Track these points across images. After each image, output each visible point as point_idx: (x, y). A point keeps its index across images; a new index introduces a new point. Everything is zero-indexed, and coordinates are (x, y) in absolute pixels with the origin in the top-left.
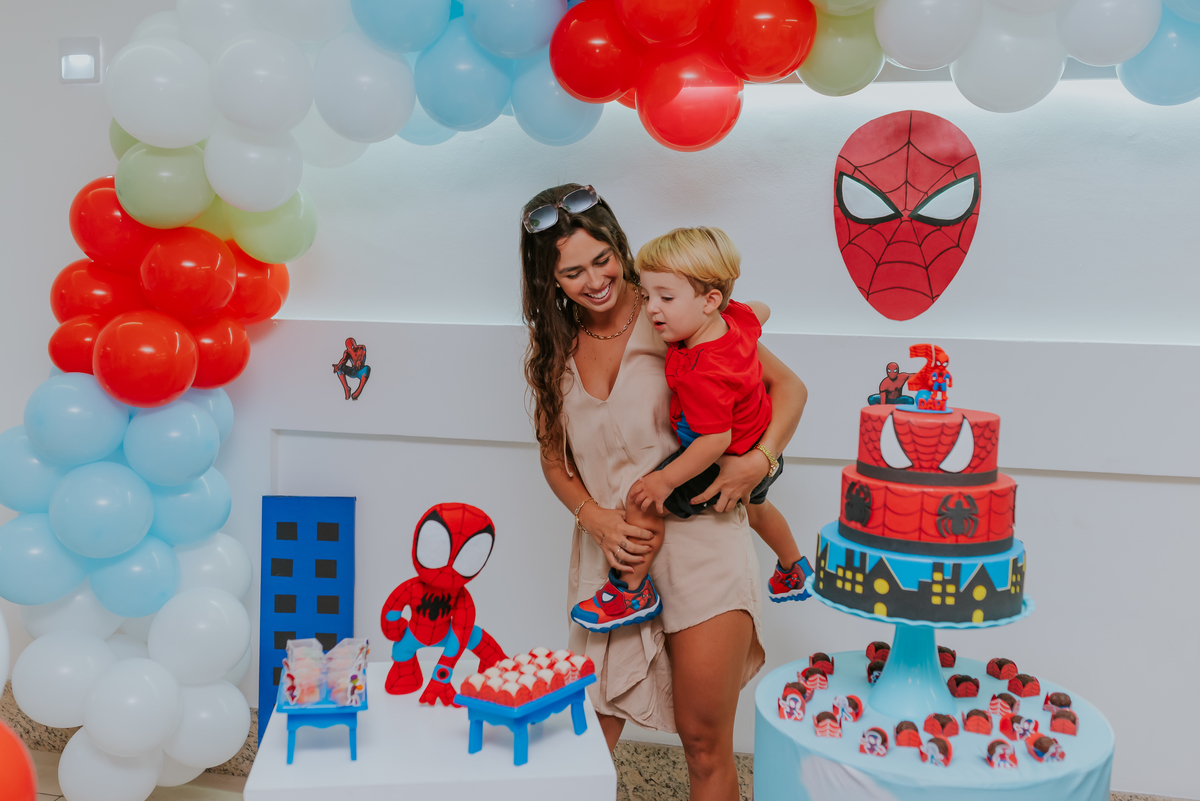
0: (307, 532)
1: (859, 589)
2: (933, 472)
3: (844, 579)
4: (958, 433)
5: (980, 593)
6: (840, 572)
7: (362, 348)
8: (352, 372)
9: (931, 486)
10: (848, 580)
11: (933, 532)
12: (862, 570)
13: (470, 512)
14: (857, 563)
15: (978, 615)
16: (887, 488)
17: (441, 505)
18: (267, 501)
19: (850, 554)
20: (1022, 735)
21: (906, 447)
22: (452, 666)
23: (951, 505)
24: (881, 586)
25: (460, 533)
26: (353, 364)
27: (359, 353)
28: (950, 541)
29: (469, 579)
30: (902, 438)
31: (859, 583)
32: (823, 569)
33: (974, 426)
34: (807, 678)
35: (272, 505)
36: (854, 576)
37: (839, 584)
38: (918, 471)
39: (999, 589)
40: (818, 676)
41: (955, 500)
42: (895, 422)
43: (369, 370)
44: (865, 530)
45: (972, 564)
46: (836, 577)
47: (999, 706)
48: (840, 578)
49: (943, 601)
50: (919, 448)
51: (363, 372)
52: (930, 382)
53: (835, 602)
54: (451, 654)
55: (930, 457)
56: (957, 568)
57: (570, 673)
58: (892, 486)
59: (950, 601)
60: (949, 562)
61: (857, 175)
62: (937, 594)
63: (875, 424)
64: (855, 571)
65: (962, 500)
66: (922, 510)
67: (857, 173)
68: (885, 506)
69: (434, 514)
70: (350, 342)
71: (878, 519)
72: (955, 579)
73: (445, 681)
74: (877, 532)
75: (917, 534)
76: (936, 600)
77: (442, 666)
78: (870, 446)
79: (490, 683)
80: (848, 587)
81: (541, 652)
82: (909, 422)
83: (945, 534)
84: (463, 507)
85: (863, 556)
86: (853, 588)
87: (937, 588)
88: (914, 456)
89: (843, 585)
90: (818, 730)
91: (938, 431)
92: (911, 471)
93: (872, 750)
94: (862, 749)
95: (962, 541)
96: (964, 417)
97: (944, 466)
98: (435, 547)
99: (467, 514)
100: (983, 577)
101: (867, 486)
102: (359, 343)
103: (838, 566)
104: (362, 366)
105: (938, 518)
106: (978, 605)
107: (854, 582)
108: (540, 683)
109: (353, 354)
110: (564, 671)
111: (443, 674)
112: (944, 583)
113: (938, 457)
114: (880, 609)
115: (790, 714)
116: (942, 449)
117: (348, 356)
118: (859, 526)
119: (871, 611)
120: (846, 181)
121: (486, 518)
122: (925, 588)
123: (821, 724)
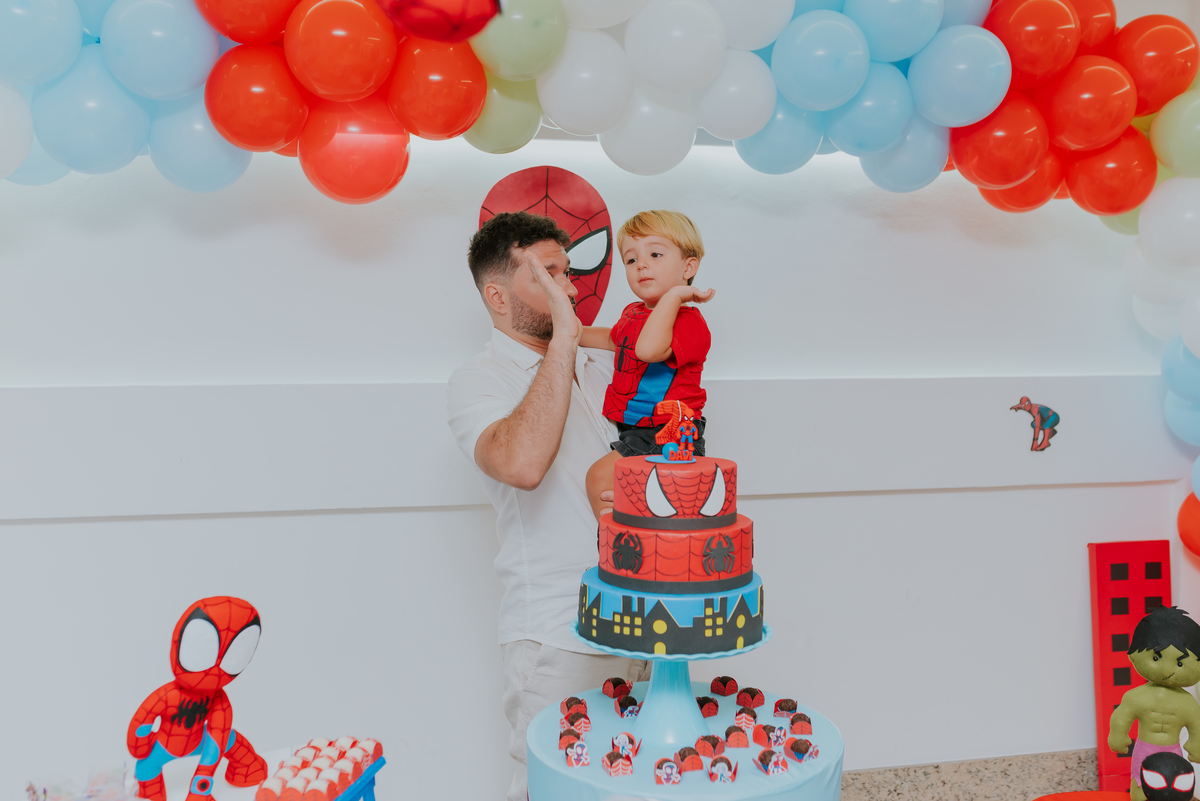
1: (638, 632)
2: (694, 517)
3: (622, 625)
4: (713, 481)
5: (741, 622)
6: (617, 619)
9: (695, 531)
10: (627, 625)
11: (700, 571)
12: (640, 613)
13: (237, 605)
14: (635, 608)
15: (740, 641)
16: (657, 535)
17: (203, 601)
19: (627, 601)
20: (775, 742)
21: (669, 496)
22: (212, 774)
23: (713, 546)
24: (660, 627)
25: (228, 629)
28: (714, 578)
29: (232, 677)
30: (665, 488)
31: (638, 627)
32: (597, 617)
33: (725, 473)
34: (572, 724)
36: (632, 621)
37: (617, 629)
38: (682, 518)
39: (753, 616)
40: (583, 719)
41: (716, 541)
42: (658, 475)
44: (636, 576)
45: (734, 596)
46: (613, 623)
47: (744, 719)
48: (617, 624)
49: (714, 632)
50: (682, 497)
52: (678, 435)
53: (614, 647)
54: (208, 762)
55: (692, 504)
56: (724, 601)
57: (365, 759)
58: (661, 534)
59: (719, 632)
60: (717, 597)
62: (709, 628)
63: (637, 477)
64: (633, 616)
65: (722, 539)
66: (690, 552)
68: (656, 552)
69: (197, 611)
71: (649, 565)
72: (723, 613)
73: (205, 793)
74: (650, 577)
75: (687, 574)
76: (708, 633)
77: (200, 777)
78: (634, 498)
79: (289, 785)
80: (627, 631)
81: (321, 743)
82: (671, 473)
83: (711, 573)
84: (229, 600)
85: (641, 601)
86: (632, 631)
87: (709, 622)
88: (677, 504)
89: (622, 630)
90: (612, 770)
91: (698, 480)
92: (675, 518)
93: (668, 779)
94: (659, 781)
95: (724, 576)
96: (717, 466)
97: (702, 512)
98: (200, 649)
99: (234, 607)
100: (743, 608)
101: (637, 535)
103: (614, 613)
105: (705, 559)
106: (739, 632)
107: (632, 626)
108: (343, 776)
110: (359, 759)
111: (204, 785)
112: (714, 617)
113: (698, 503)
114: (660, 648)
115: (578, 761)
116: (701, 496)
118: (630, 573)
119: (652, 651)
121: (252, 609)
122: (699, 623)
123: (614, 765)
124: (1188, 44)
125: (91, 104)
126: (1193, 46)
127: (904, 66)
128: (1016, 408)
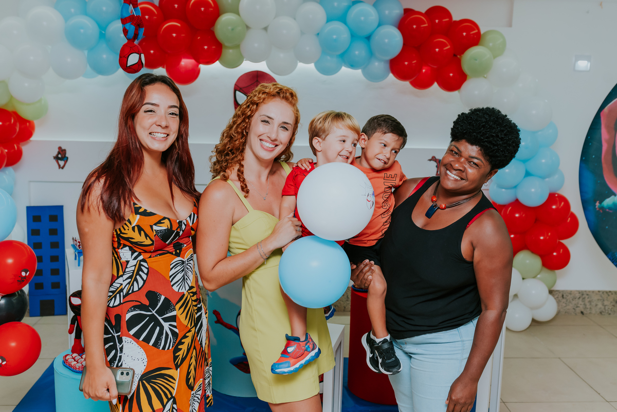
0: (45, 219)
7: (65, 150)
8: (61, 159)
18: (28, 208)
26: (61, 156)
27: (64, 152)
35: (30, 209)
43: (67, 158)
51: (65, 159)
61: (241, 91)
67: (241, 90)
70: (60, 148)
102: (63, 148)
104: (65, 156)
109: (61, 152)
117: (59, 153)
120: (237, 92)
124: (474, 30)
125: (105, 56)
126: (476, 31)
127: (368, 38)
128: (430, 160)
